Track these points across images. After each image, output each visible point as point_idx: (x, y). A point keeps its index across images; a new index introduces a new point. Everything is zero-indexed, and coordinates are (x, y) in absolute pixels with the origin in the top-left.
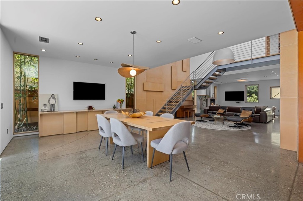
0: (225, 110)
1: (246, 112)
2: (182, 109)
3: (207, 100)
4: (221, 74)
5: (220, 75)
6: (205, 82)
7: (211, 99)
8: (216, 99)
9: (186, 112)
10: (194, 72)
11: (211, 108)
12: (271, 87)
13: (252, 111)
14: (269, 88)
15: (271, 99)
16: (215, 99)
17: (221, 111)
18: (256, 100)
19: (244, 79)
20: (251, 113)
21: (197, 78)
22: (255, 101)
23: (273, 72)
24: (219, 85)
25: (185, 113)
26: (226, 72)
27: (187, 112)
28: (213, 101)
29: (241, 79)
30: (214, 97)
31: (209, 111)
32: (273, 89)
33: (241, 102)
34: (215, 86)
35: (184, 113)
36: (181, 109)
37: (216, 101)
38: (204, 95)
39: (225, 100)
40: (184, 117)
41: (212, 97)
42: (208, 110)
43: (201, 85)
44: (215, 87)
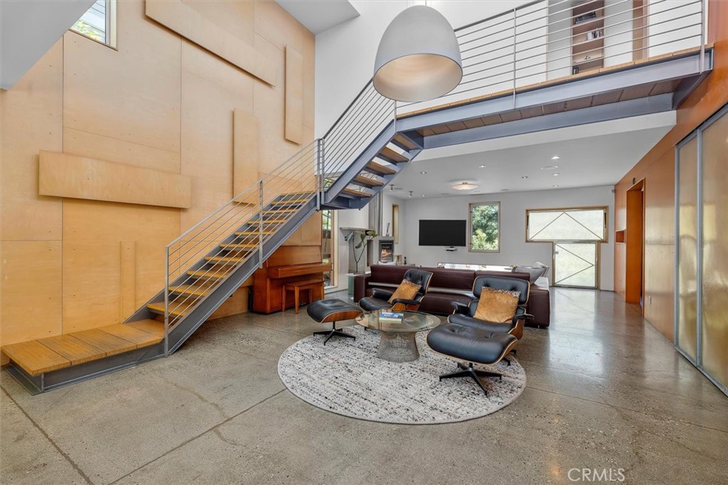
0: (420, 286)
1: (498, 297)
2: (272, 280)
3: (369, 242)
4: (408, 155)
5: (406, 161)
6: (354, 181)
7: (381, 242)
8: (395, 242)
9: (291, 289)
10: (319, 140)
11: (379, 274)
12: (527, 211)
13: (517, 294)
14: (525, 212)
15: (527, 241)
16: (392, 242)
17: (406, 290)
18: (484, 243)
19: (469, 182)
20: (516, 301)
21: (329, 172)
22: (483, 246)
23: (555, 158)
24: (405, 201)
25: (288, 292)
26: (423, 151)
27: (293, 292)
28: (388, 245)
29: (461, 183)
30: (391, 235)
31: (370, 283)
32: (531, 215)
33: (459, 248)
34: (395, 203)
35: (284, 294)
36: (268, 282)
37: (396, 247)
38: (360, 230)
39: (420, 244)
40: (281, 311)
41: (384, 235)
42: (369, 279)
43: (341, 192)
44: (394, 207)
